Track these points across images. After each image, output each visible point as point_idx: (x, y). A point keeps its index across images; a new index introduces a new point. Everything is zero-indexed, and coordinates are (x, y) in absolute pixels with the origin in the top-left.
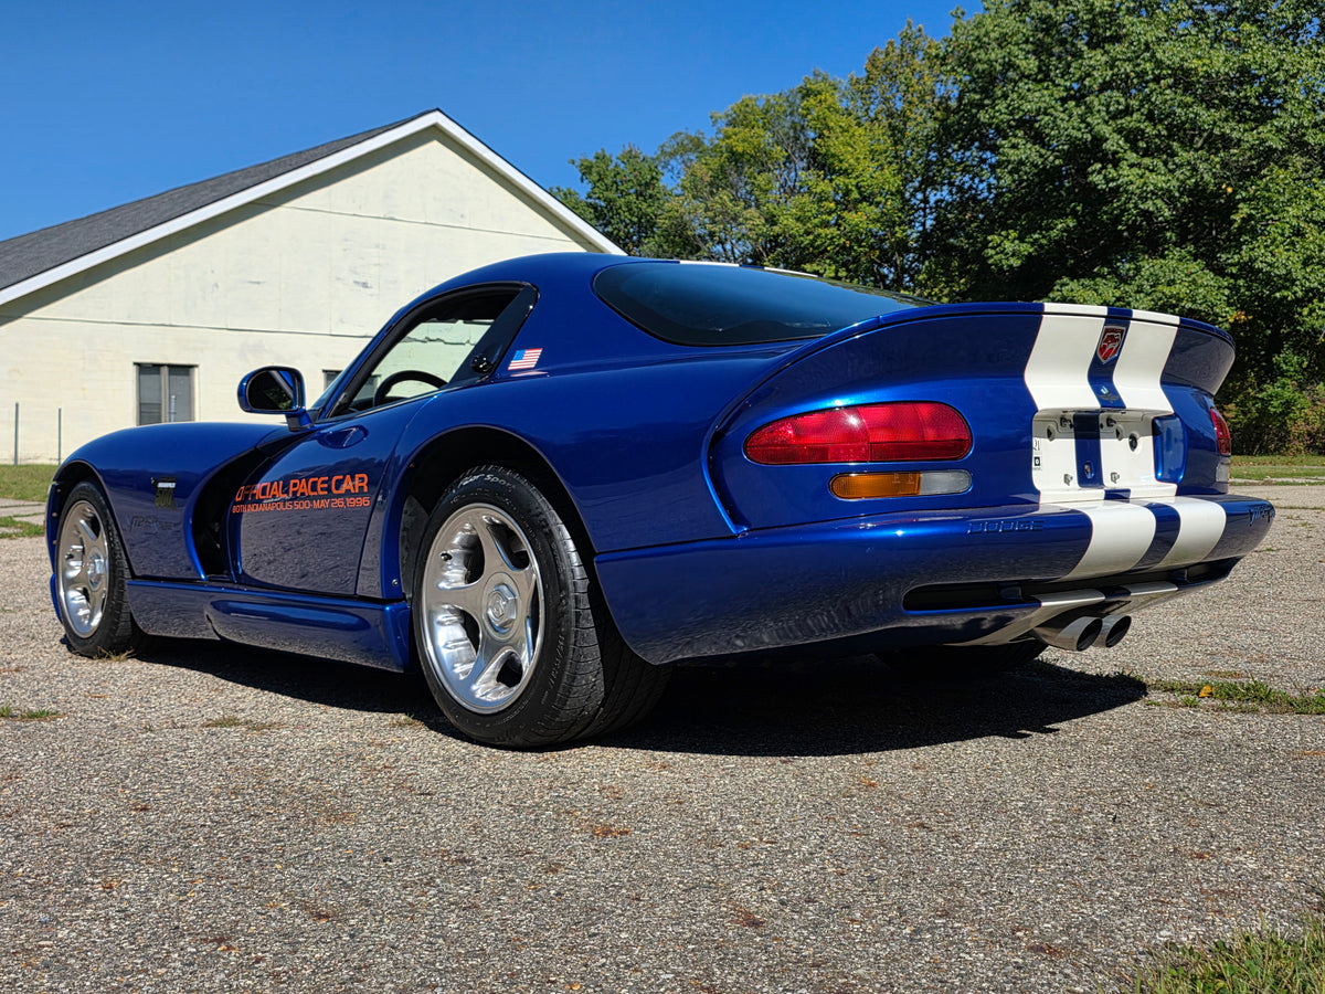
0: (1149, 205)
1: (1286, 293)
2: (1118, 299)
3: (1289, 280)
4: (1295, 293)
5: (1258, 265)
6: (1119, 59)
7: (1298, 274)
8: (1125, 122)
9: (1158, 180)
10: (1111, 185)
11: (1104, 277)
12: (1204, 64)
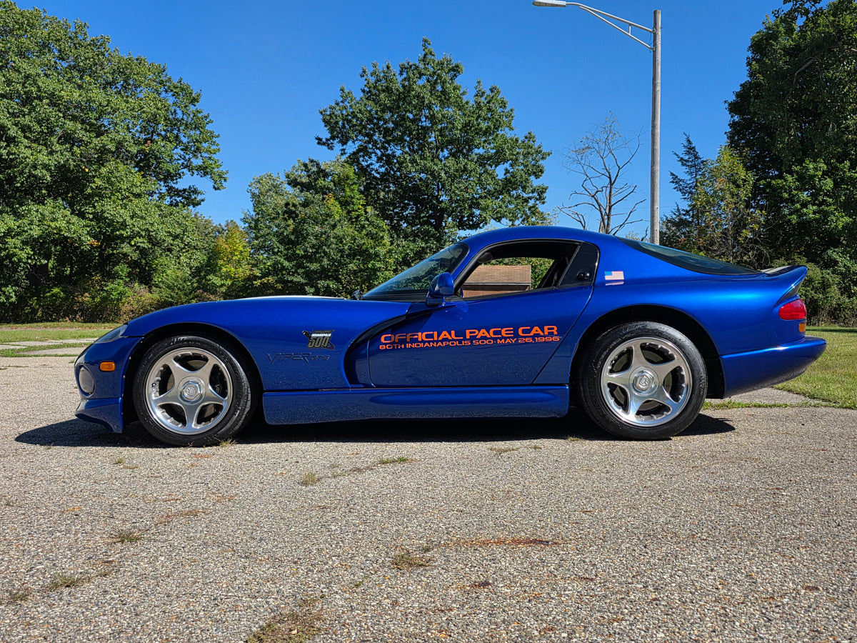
0: (37, 172)
1: (123, 232)
2: (18, 227)
3: (124, 225)
4: (127, 233)
5: (106, 215)
6: (14, 82)
7: (129, 222)
8: (21, 119)
9: (43, 158)
10: (11, 157)
11: (7, 212)
12: (68, 95)
